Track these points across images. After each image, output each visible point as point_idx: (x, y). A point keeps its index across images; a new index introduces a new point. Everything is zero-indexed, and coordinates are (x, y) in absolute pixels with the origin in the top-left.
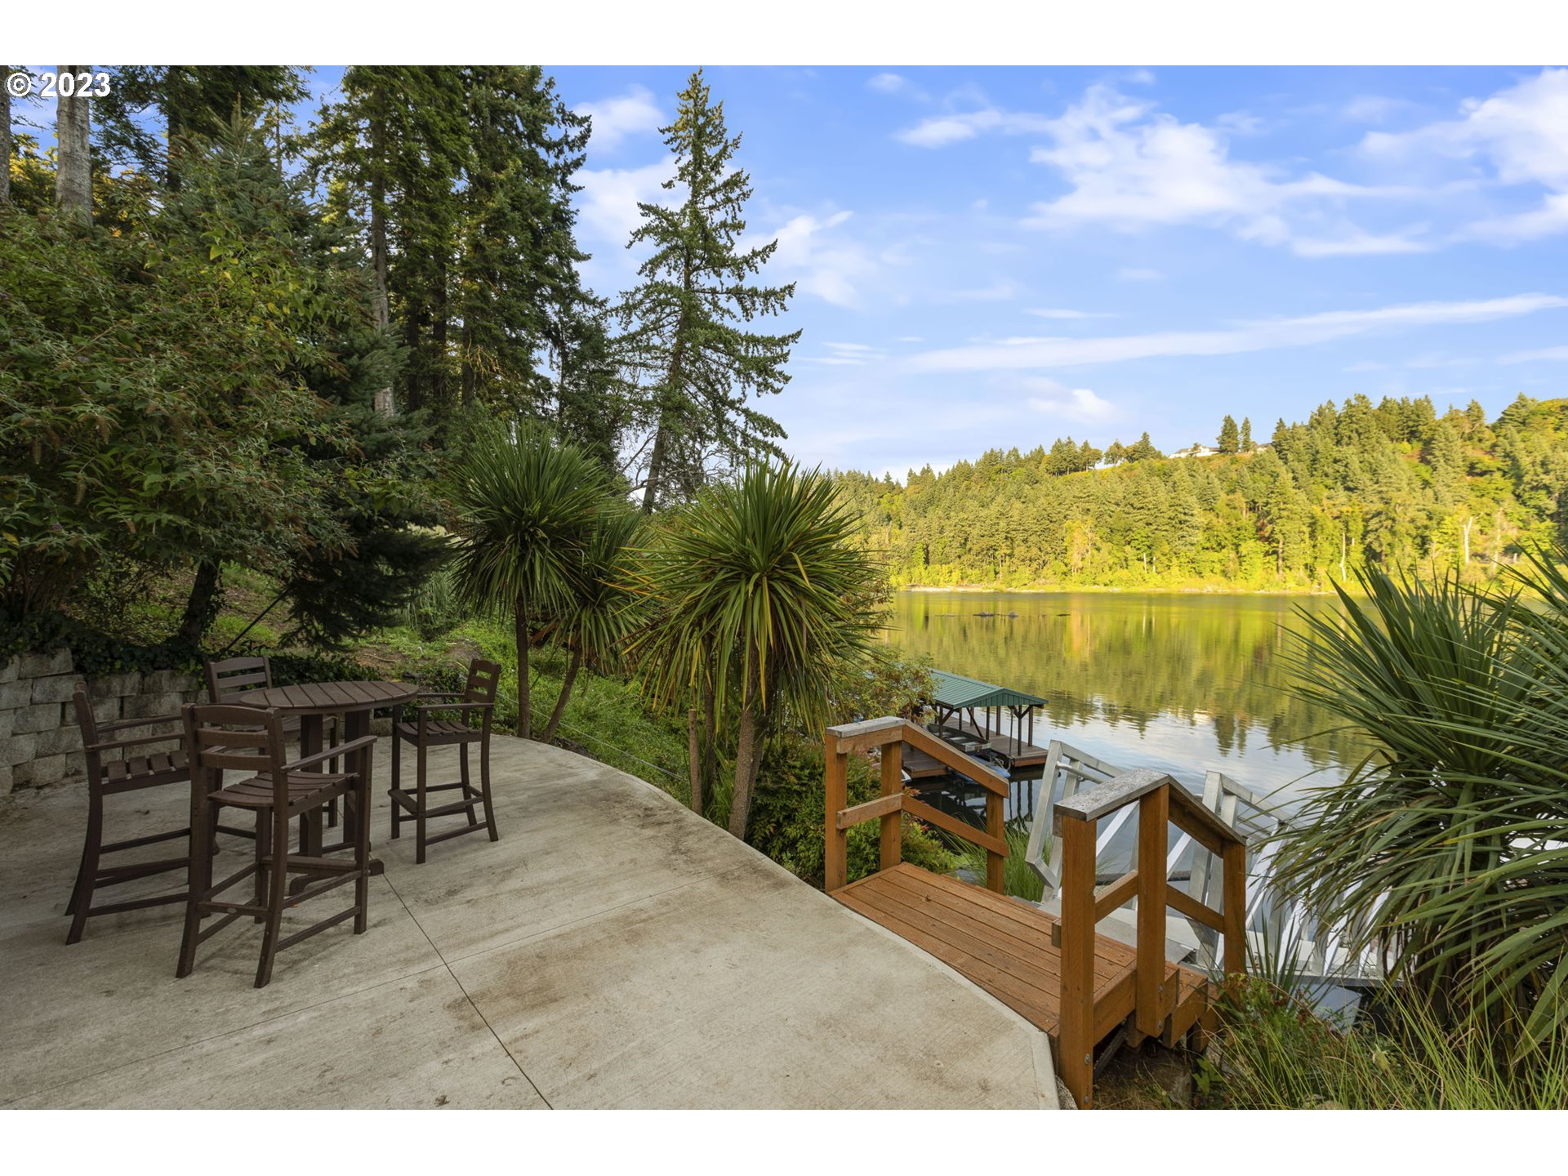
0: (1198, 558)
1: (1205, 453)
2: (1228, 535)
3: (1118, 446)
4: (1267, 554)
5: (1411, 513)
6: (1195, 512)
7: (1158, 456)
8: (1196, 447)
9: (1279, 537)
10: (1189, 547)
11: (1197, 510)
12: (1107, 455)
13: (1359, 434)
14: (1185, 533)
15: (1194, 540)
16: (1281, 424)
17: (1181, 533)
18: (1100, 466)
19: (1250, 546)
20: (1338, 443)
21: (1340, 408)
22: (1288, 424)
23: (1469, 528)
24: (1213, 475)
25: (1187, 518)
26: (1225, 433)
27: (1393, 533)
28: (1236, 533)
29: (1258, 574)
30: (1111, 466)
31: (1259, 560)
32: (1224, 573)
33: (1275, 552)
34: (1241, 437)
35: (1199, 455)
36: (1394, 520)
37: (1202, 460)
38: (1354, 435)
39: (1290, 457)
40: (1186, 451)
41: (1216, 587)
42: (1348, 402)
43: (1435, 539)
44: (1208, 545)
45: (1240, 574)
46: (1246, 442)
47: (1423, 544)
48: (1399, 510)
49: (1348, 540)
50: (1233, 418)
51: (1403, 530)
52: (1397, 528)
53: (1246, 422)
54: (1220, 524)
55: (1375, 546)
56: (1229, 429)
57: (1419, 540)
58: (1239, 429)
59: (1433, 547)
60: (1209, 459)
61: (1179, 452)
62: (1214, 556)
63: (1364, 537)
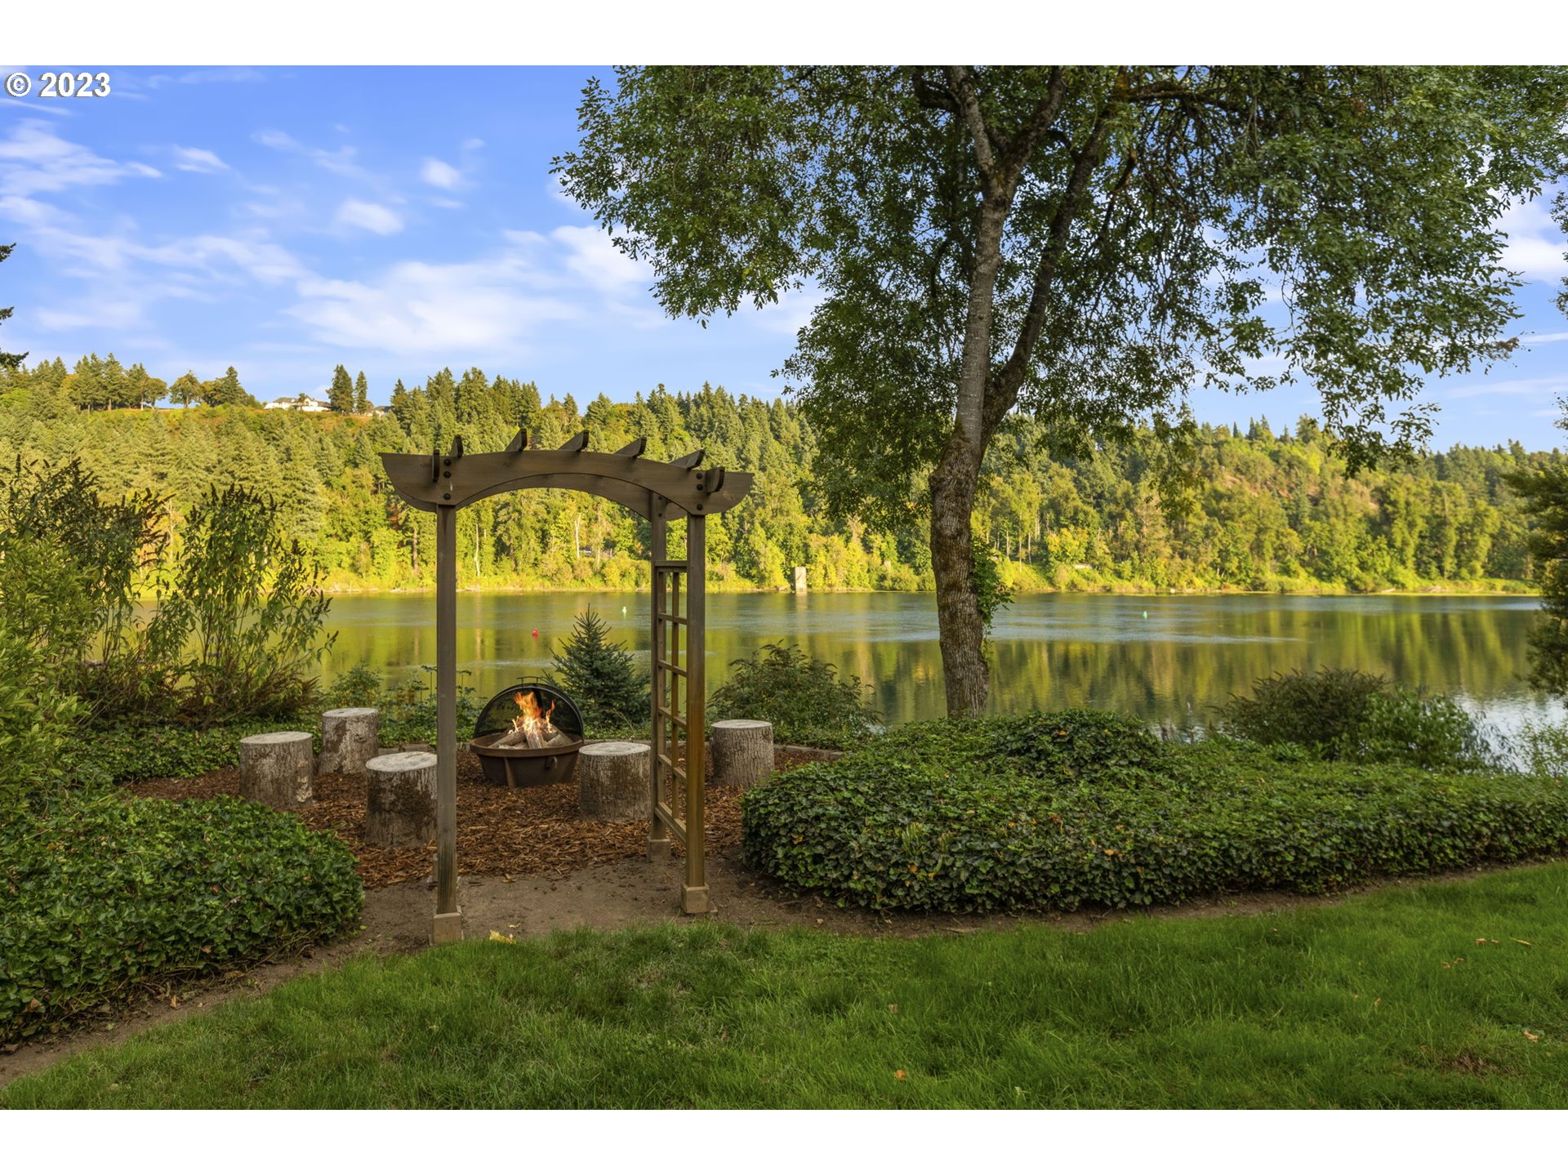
0: (322, 547)
1: (313, 407)
2: (355, 520)
3: (191, 380)
4: (401, 544)
5: (534, 506)
6: (316, 489)
7: (251, 402)
8: (302, 398)
9: (414, 525)
10: (310, 534)
11: (319, 487)
12: (174, 390)
13: (479, 413)
14: (305, 516)
15: (316, 525)
16: (400, 388)
17: (300, 516)
18: (163, 403)
19: (383, 535)
20: (459, 418)
21: (458, 379)
22: (409, 388)
23: (579, 524)
24: (328, 440)
25: (308, 496)
26: (337, 386)
27: (520, 526)
28: (364, 517)
29: (393, 568)
30: (180, 407)
31: (392, 552)
32: (354, 568)
33: (410, 543)
34: (355, 394)
35: (305, 409)
36: (520, 512)
37: (310, 415)
38: (474, 413)
39: (413, 427)
40: (288, 400)
41: (345, 586)
42: (466, 375)
43: (553, 533)
44: (333, 532)
45: (373, 569)
46: (362, 400)
47: (544, 537)
48: (524, 502)
49: (481, 530)
50: (346, 368)
51: (529, 524)
52: (524, 521)
53: (362, 377)
54: (345, 506)
55: (505, 538)
56: (342, 381)
57: (540, 534)
58: (354, 386)
59: (553, 541)
60: (319, 417)
61: (280, 401)
62: (343, 546)
63: (494, 529)
